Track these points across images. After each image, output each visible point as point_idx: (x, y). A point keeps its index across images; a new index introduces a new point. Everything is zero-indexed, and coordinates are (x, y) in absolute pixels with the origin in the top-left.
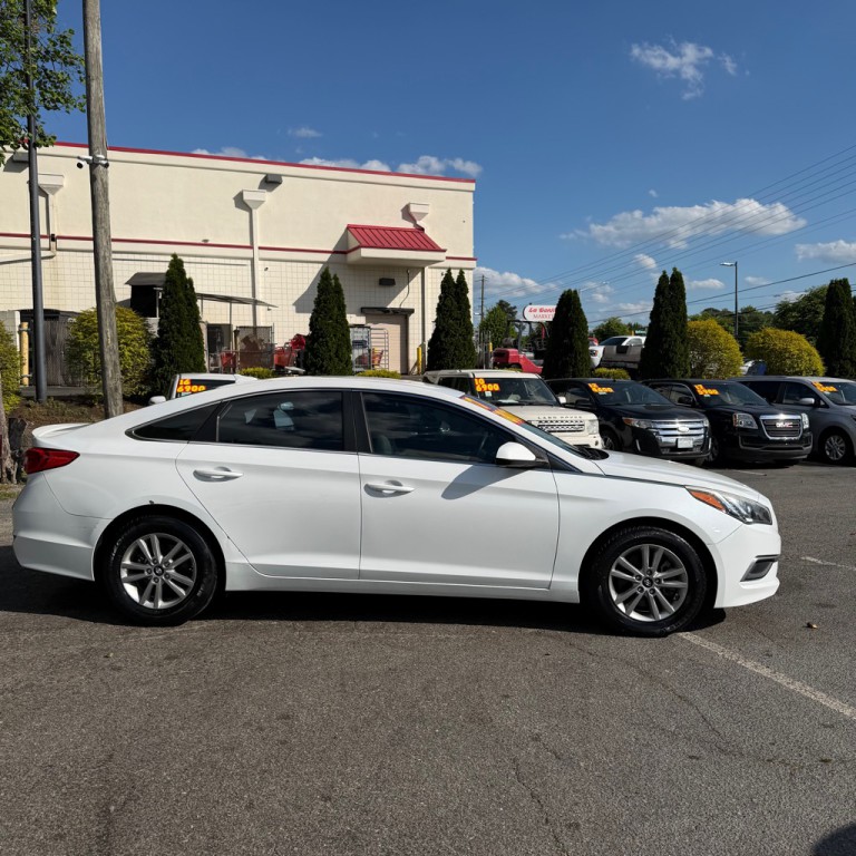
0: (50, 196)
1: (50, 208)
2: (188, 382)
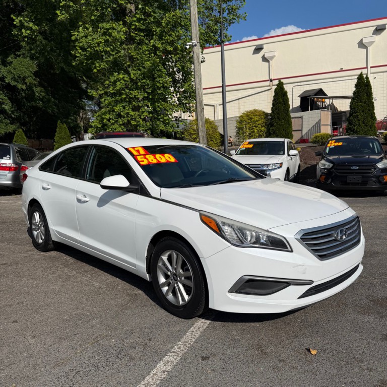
0: (270, 62)
1: (270, 67)
2: (247, 143)
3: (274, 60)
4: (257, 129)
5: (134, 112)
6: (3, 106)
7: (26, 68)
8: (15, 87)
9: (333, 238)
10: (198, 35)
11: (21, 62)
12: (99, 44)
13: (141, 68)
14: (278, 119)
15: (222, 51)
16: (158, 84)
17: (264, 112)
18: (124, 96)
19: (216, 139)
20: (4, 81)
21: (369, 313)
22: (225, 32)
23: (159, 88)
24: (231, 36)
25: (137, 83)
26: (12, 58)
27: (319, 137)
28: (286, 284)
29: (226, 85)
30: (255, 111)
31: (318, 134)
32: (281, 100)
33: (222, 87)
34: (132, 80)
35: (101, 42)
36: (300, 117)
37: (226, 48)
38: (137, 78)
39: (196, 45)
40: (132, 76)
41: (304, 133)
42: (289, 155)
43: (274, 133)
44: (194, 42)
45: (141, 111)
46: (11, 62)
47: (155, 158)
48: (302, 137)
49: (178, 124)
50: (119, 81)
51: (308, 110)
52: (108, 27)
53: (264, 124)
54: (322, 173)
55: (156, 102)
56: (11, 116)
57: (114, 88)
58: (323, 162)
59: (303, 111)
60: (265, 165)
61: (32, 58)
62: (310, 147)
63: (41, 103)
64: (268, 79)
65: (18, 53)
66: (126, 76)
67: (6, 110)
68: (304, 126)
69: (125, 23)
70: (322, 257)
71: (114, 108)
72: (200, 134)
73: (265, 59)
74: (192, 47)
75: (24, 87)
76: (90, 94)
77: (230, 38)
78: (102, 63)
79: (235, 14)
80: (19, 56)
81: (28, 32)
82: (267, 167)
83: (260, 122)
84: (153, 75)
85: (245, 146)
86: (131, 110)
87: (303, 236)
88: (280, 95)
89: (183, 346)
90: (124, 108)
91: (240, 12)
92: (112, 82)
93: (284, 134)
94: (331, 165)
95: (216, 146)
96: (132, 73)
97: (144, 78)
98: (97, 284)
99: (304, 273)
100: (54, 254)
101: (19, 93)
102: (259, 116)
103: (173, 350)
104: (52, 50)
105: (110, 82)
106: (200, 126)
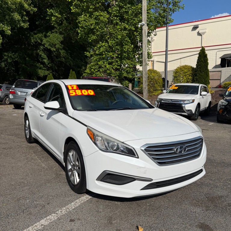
0: (203, 36)
1: (202, 39)
2: (174, 86)
3: (205, 34)
4: (186, 78)
5: (109, 66)
6: (44, 60)
7: (57, 39)
8: (50, 49)
9: (173, 152)
10: (146, 19)
11: (54, 36)
12: (91, 25)
13: (115, 39)
14: (200, 71)
15: (167, 30)
16: (124, 50)
17: (191, 67)
18: (104, 56)
19: (159, 83)
20: (44, 46)
21: (200, 206)
22: (169, 17)
23: (125, 52)
24: (173, 20)
25: (112, 48)
26: (50, 34)
27: (227, 84)
28: (133, 179)
29: (168, 50)
30: (186, 66)
31: (227, 82)
32: (202, 59)
33: (166, 51)
34: (109, 46)
35: (93, 23)
36: (220, 71)
37: (169, 28)
38: (112, 45)
39: (144, 25)
40: (110, 44)
41: (222, 81)
42: (201, 95)
43: (197, 80)
44: (143, 23)
45: (113, 64)
46: (49, 36)
47: (81, 92)
48: (220, 84)
49: (137, 73)
50: (102, 47)
51: (226, 67)
52: (97, 14)
53: (191, 74)
54: (221, 108)
55: (122, 59)
56: (48, 66)
57: (99, 51)
58: (222, 101)
59: (222, 67)
60: (182, 100)
61: (61, 33)
62: (221, 90)
63: (64, 59)
64: (200, 46)
65: (53, 31)
66: (107, 44)
67: (45, 62)
68: (222, 77)
69: (108, 13)
70: (160, 164)
71: (98, 63)
72: (143, 79)
73: (199, 34)
74: (142, 26)
75: (55, 50)
76: (86, 55)
77: (172, 21)
78: (94, 36)
79: (177, 5)
80: (54, 32)
81: (55, 18)
82: (183, 102)
83: (188, 73)
84: (122, 44)
85: (173, 88)
86: (107, 64)
87: (147, 148)
88: (203, 57)
89: (64, 210)
90: (104, 63)
91: (180, 4)
92: (99, 48)
93: (204, 82)
94: (227, 103)
95: (159, 87)
96: (110, 42)
97: (117, 45)
98: (43, 165)
99: (145, 173)
100: (34, 145)
101: (52, 53)
102: (188, 69)
103: (57, 212)
104: (71, 29)
105: (97, 47)
106: (144, 75)
